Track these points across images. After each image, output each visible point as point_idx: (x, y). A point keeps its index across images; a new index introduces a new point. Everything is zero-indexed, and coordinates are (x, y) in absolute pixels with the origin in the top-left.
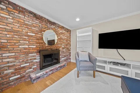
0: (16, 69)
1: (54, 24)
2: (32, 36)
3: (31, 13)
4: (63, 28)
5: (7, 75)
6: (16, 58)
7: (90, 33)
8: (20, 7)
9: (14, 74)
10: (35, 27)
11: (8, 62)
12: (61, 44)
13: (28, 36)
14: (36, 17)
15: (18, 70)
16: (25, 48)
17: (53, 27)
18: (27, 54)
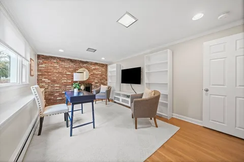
0: (60, 94)
1: (86, 62)
2: (69, 74)
3: (69, 60)
4: (96, 64)
5: (56, 96)
6: (60, 87)
7: (115, 69)
8: (62, 58)
9: (59, 96)
10: (71, 68)
11: (57, 89)
12: (94, 79)
13: (66, 75)
14: (71, 61)
15: (61, 95)
16: (65, 82)
17: (85, 65)
18: (66, 85)
